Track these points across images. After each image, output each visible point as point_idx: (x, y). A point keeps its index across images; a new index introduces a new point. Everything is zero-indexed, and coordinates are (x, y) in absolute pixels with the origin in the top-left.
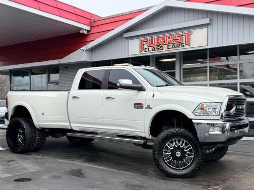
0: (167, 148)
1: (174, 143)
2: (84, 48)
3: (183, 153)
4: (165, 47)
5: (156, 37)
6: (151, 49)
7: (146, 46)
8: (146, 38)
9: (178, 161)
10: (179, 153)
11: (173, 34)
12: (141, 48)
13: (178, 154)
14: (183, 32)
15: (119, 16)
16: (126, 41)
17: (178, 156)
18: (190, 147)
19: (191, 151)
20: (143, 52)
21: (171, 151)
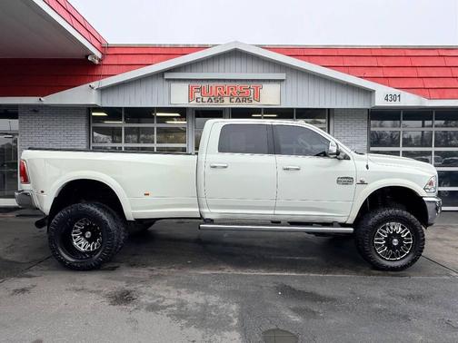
0: (379, 236)
1: (388, 229)
2: (95, 84)
3: (401, 240)
4: (227, 100)
5: (213, 85)
6: (205, 99)
7: (198, 95)
8: (199, 85)
9: (394, 251)
10: (395, 240)
11: (238, 85)
12: (191, 97)
13: (395, 242)
14: (252, 85)
15: (154, 47)
16: (166, 84)
17: (395, 244)
18: (407, 231)
19: (408, 236)
20: (194, 102)
21: (385, 239)
